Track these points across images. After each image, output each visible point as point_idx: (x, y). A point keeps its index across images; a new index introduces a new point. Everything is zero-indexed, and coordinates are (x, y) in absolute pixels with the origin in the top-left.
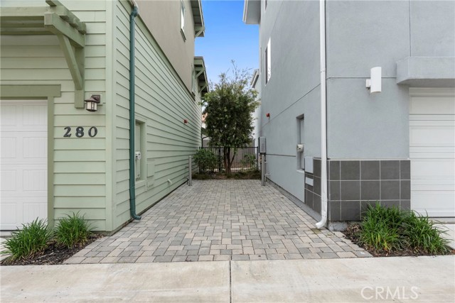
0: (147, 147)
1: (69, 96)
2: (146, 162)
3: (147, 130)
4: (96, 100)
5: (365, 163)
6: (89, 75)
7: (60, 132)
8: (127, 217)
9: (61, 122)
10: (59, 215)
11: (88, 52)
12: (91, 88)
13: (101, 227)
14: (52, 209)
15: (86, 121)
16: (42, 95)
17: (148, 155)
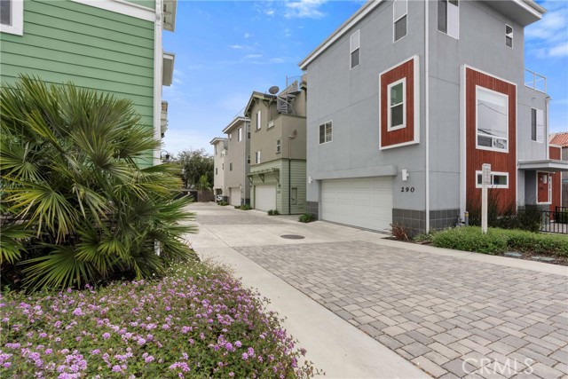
3: (298, 190)
6: (279, 179)
11: (280, 175)
14: (274, 208)
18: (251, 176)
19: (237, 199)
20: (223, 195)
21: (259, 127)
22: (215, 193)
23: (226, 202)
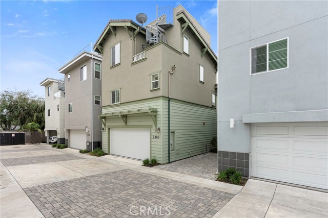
0: (176, 139)
1: (154, 128)
2: (175, 145)
3: (176, 134)
4: (159, 129)
5: (231, 153)
6: (158, 122)
7: (152, 137)
8: (168, 162)
9: (153, 134)
10: (153, 158)
11: (158, 116)
12: (158, 126)
13: (160, 162)
14: (151, 156)
15: (157, 134)
16: (149, 127)
17: (176, 142)
18: (104, 118)
19: (79, 141)
20: (59, 136)
21: (117, 62)
22: (46, 135)
23: (63, 143)
